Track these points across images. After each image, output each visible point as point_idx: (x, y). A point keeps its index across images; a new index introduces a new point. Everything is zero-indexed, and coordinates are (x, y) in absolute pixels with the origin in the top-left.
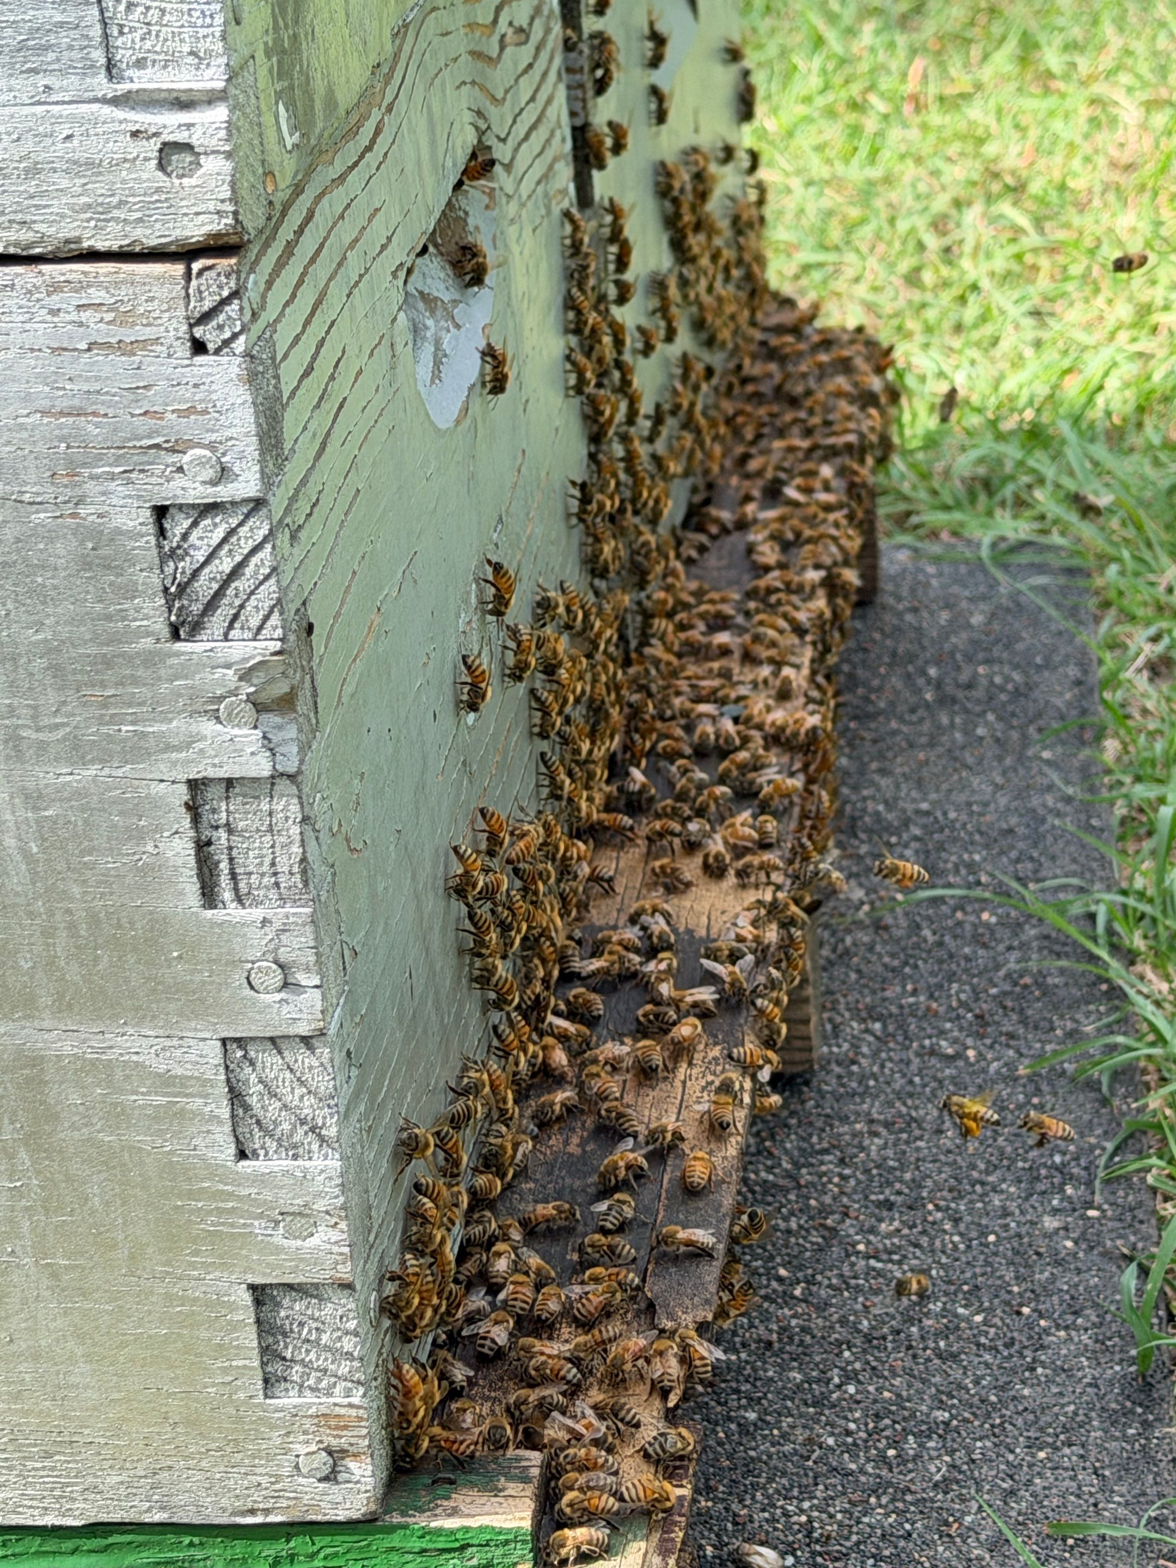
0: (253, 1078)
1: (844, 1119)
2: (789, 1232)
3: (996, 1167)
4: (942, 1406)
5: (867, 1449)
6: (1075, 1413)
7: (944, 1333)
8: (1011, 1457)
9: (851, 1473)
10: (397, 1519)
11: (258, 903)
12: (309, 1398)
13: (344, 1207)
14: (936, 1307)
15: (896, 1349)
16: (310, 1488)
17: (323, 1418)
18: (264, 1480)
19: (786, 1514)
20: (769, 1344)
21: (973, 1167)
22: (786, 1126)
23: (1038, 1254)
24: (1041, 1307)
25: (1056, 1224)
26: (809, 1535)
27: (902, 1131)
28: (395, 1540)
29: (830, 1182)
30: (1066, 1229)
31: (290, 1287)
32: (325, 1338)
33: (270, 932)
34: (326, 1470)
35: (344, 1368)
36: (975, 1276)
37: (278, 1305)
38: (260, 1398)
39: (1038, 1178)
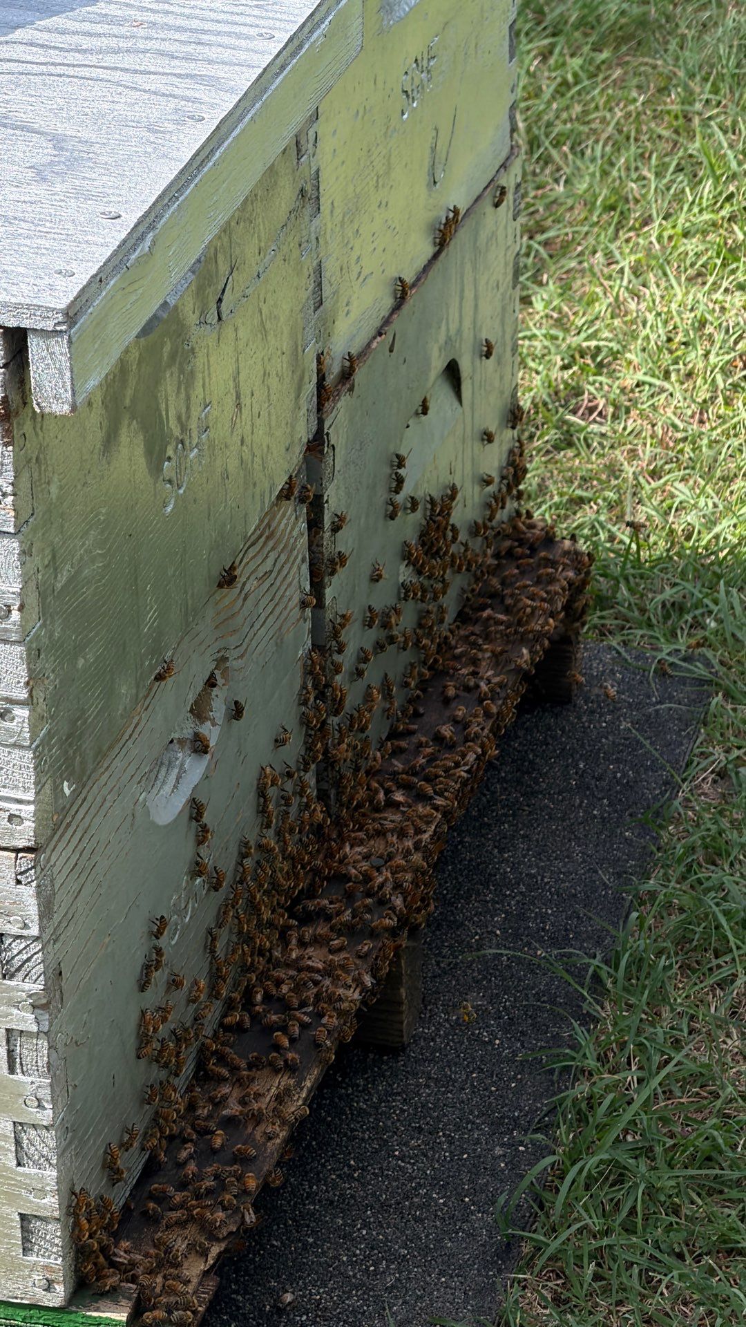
0: (25, 1138)
1: (415, 1075)
2: (363, 1139)
3: (483, 1115)
4: (406, 1246)
5: (362, 1265)
6: (468, 1259)
7: (419, 1207)
8: (428, 1279)
9: (349, 1277)
10: (74, 1309)
11: (29, 1075)
12: (40, 1259)
13: (58, 1190)
14: (423, 1192)
15: (395, 1213)
16: (39, 1291)
17: (46, 1267)
18: (21, 1287)
19: (311, 1294)
20: (332, 1202)
21: (471, 1112)
22: (384, 1076)
23: (485, 1168)
24: (475, 1199)
25: (501, 1152)
26: (318, 1306)
27: (443, 1086)
28: (72, 1317)
29: (394, 1113)
30: (504, 1156)
31: (36, 1216)
32: (48, 1237)
33: (34, 1086)
34: (46, 1287)
35: (55, 1250)
36: (449, 1176)
37: (30, 1222)
38: (21, 1256)
39: (502, 1124)
